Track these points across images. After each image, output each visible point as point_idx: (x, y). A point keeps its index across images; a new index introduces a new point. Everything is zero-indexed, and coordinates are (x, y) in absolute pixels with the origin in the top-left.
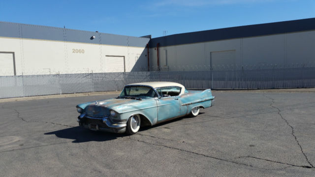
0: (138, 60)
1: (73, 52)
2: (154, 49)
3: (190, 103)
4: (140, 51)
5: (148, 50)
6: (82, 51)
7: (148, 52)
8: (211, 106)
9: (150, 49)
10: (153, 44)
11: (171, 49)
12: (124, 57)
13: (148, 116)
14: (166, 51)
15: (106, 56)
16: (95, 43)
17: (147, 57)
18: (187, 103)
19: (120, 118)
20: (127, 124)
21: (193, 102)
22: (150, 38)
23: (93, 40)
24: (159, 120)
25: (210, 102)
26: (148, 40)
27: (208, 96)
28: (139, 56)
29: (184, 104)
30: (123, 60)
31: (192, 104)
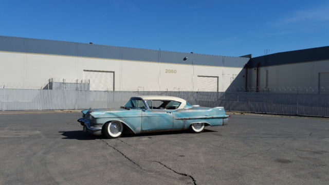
0: (233, 81)
1: (166, 72)
2: (253, 69)
3: (188, 118)
4: (237, 71)
5: (247, 71)
6: (175, 72)
7: (247, 73)
8: (223, 125)
9: (248, 70)
10: (253, 64)
11: (272, 69)
12: (218, 77)
13: (129, 124)
14: (267, 72)
15: (198, 76)
16: (188, 63)
17: (245, 77)
18: (183, 118)
19: (96, 121)
20: (103, 127)
21: (191, 118)
22: (250, 57)
23: (186, 61)
24: (143, 129)
25: (221, 120)
26: (248, 59)
27: (218, 114)
28: (235, 77)
29: (179, 118)
30: (217, 81)
31: (190, 119)
